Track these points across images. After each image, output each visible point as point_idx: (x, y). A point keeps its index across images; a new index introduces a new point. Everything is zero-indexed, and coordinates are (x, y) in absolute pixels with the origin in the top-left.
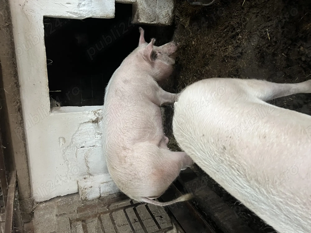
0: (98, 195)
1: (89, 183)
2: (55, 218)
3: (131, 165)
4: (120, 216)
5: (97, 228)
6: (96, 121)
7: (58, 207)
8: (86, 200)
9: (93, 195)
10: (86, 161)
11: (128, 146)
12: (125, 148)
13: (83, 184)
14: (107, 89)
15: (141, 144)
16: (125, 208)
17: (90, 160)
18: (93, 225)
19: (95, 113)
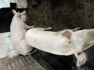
0: (13, 56)
1: (10, 54)
2: (1, 65)
3: (21, 46)
4: (20, 61)
5: (14, 65)
6: (9, 36)
7: (2, 61)
8: (10, 58)
9: (12, 56)
10: (8, 48)
11: (19, 41)
12: (18, 42)
13: (8, 54)
14: (11, 27)
15: (23, 40)
16: (21, 58)
17: (9, 47)
18: (13, 65)
19: (9, 34)
